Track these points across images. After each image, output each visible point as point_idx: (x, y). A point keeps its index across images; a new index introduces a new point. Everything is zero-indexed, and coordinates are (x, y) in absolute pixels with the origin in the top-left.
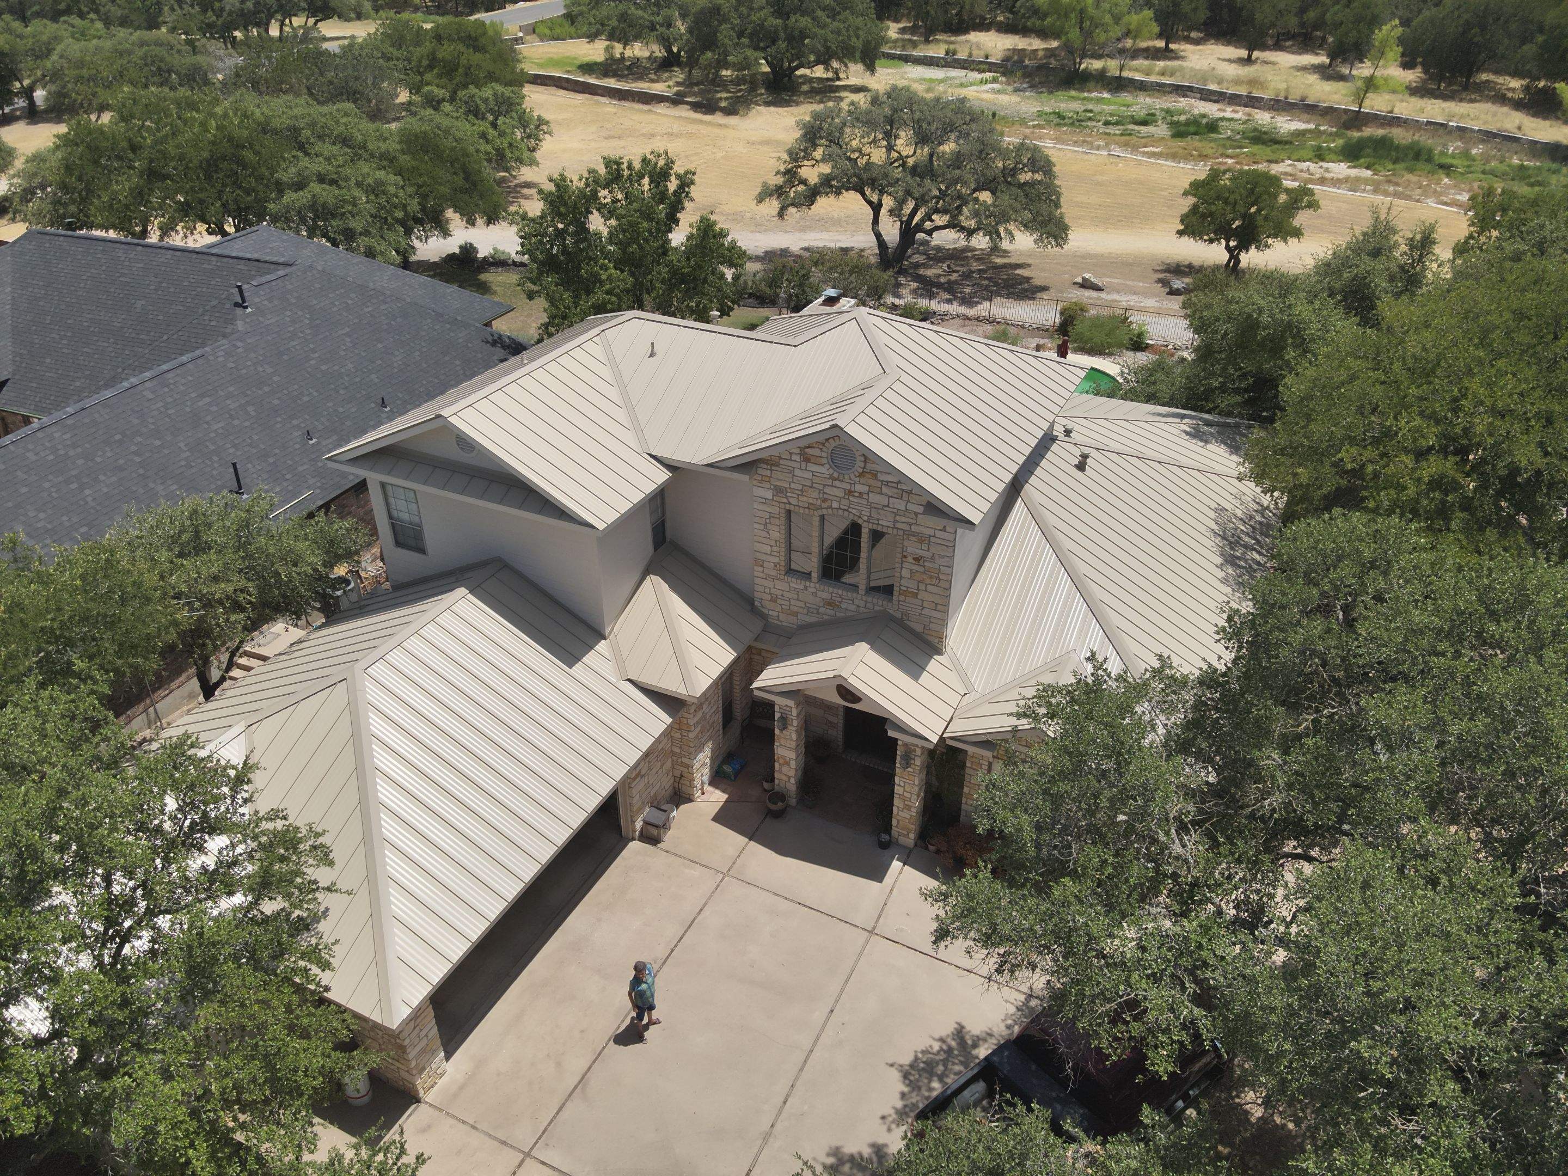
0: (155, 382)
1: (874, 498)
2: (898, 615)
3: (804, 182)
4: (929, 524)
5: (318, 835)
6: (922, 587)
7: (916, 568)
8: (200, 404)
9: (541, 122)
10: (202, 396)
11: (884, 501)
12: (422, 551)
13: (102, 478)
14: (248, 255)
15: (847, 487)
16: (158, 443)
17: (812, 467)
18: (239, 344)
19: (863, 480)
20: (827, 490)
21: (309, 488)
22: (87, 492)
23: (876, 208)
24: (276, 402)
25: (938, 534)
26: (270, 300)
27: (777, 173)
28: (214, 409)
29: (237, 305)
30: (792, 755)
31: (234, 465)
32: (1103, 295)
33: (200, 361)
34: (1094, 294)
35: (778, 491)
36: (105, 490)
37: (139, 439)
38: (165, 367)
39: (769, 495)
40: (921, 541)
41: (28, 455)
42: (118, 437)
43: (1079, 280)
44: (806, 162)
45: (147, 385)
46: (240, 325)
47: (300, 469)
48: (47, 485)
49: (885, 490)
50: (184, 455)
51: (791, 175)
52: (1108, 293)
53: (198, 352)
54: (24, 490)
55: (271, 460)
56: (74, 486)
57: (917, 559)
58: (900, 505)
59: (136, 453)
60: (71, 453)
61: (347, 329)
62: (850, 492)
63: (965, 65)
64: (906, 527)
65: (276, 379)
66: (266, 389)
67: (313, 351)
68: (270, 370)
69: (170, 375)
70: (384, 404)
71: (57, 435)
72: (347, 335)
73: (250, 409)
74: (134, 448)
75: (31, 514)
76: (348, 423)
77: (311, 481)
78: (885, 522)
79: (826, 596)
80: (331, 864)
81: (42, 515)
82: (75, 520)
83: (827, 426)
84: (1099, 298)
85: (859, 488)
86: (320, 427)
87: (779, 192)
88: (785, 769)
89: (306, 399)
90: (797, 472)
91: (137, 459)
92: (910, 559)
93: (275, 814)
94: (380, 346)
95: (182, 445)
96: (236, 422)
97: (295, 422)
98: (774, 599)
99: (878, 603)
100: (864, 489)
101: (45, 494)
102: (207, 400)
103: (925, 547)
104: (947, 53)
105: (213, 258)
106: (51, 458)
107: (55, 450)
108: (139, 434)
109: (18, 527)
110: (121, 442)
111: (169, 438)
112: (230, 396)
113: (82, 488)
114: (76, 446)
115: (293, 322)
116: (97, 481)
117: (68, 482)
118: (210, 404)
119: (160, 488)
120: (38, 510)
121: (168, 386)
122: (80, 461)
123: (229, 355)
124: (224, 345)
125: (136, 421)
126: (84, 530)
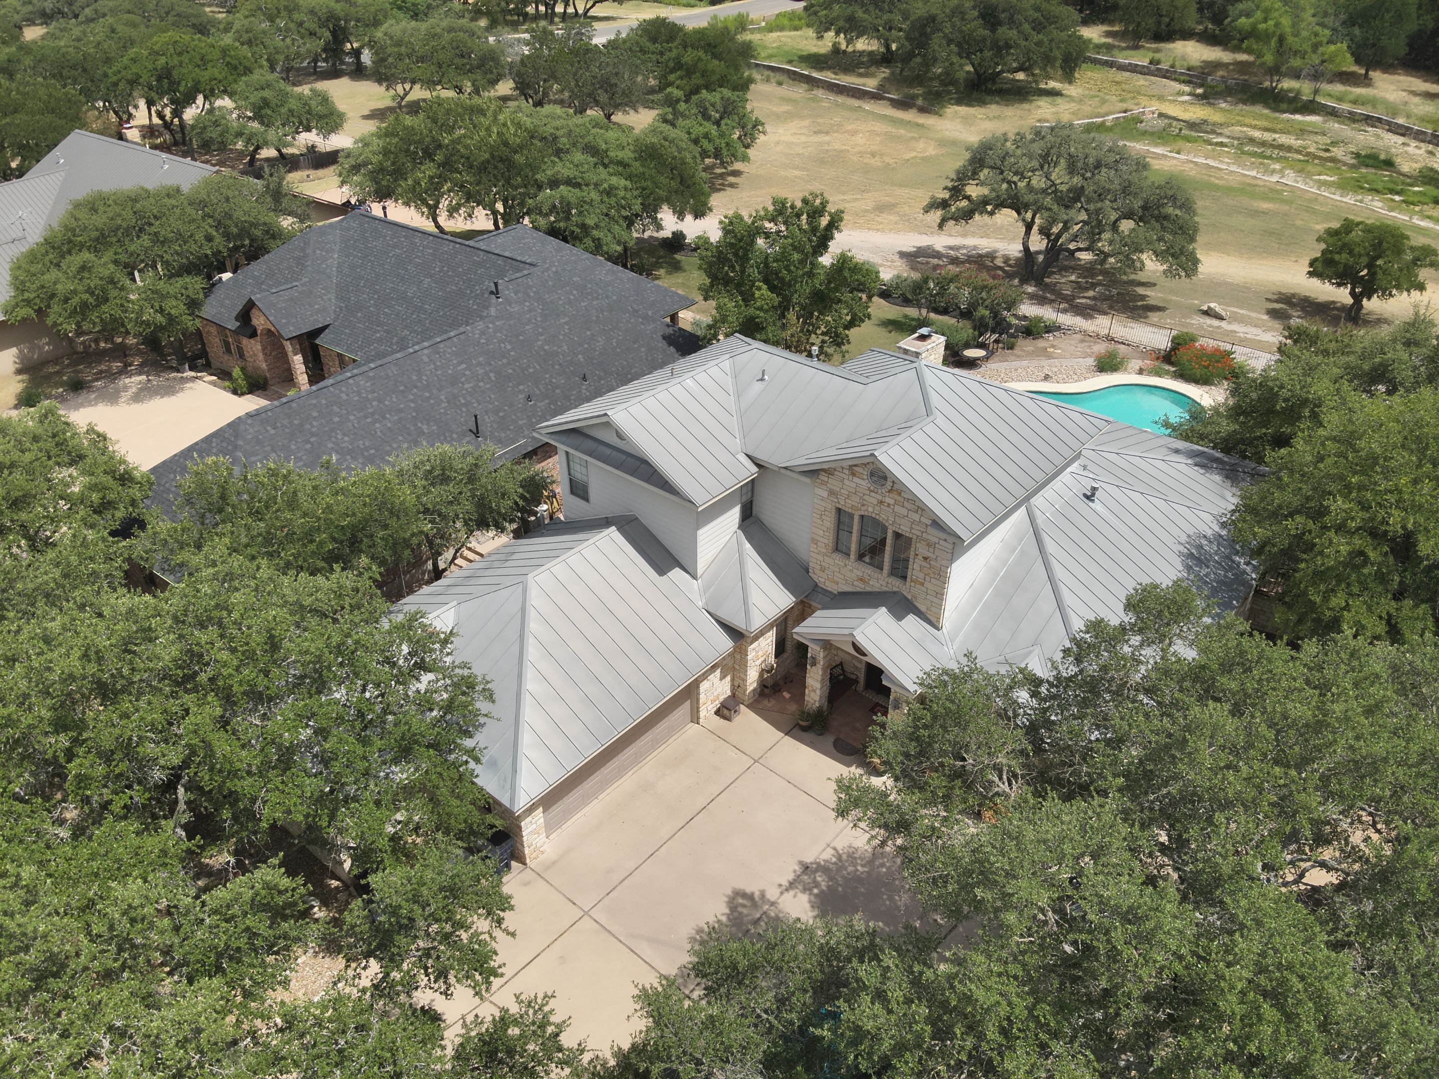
0: (430, 350)
1: (898, 509)
2: (909, 597)
3: (968, 198)
4: (933, 535)
5: (488, 682)
6: (928, 578)
7: (924, 564)
8: (459, 368)
9: (757, 123)
10: (460, 363)
11: (904, 512)
12: (587, 499)
13: (388, 416)
14: (507, 254)
15: (880, 498)
16: (427, 394)
17: (856, 480)
18: (491, 325)
19: (891, 495)
20: (866, 497)
21: (524, 437)
22: (377, 425)
23: (1029, 227)
24: (510, 371)
25: (942, 542)
26: (516, 293)
27: (945, 188)
28: (467, 373)
29: (492, 293)
30: (818, 686)
31: (476, 417)
32: (1223, 324)
33: (462, 337)
34: (1216, 323)
35: (832, 493)
36: (389, 425)
37: (415, 391)
38: (438, 340)
39: (825, 494)
40: (929, 545)
41: (344, 396)
42: (402, 388)
43: (1205, 308)
44: (971, 182)
45: (425, 351)
46: (493, 311)
47: (521, 422)
48: (352, 417)
49: (906, 504)
50: (444, 405)
51: (956, 191)
52: (1230, 323)
53: (462, 329)
54: (337, 419)
55: (501, 414)
56: (369, 420)
57: (925, 558)
58: (916, 517)
59: (412, 401)
60: (370, 396)
61: (567, 319)
62: (881, 502)
63: (1166, 75)
64: (919, 534)
65: (512, 353)
66: (505, 361)
67: (541, 334)
68: (509, 347)
69: (441, 345)
70: (584, 378)
71: (362, 383)
72: (566, 323)
73: (492, 375)
74: (412, 397)
75: (339, 437)
76: (558, 391)
77: (526, 432)
78: (904, 529)
79: (860, 574)
80: (493, 702)
81: (346, 439)
82: (367, 444)
83: (868, 453)
84: (1219, 327)
85: (888, 500)
86: (538, 392)
87: (944, 204)
88: (812, 694)
89: (531, 370)
90: (846, 482)
91: (412, 405)
92: (920, 557)
93: (464, 665)
94: (588, 333)
95: (443, 397)
96: (481, 384)
97: (521, 387)
98: (823, 570)
99: (895, 584)
100: (892, 502)
101: (349, 424)
102: (464, 366)
103: (931, 550)
104: (1151, 63)
105: (481, 253)
106: (356, 398)
107: (359, 393)
108: (416, 387)
109: (330, 445)
110: (403, 392)
111: (435, 391)
112: (479, 364)
113: (374, 422)
114: (373, 392)
115: (530, 311)
116: (384, 418)
117: (366, 417)
118: (465, 369)
119: (425, 427)
120: (344, 435)
121: (438, 353)
122: (375, 403)
123: (483, 333)
124: (480, 325)
125: (414, 378)
126: (372, 451)
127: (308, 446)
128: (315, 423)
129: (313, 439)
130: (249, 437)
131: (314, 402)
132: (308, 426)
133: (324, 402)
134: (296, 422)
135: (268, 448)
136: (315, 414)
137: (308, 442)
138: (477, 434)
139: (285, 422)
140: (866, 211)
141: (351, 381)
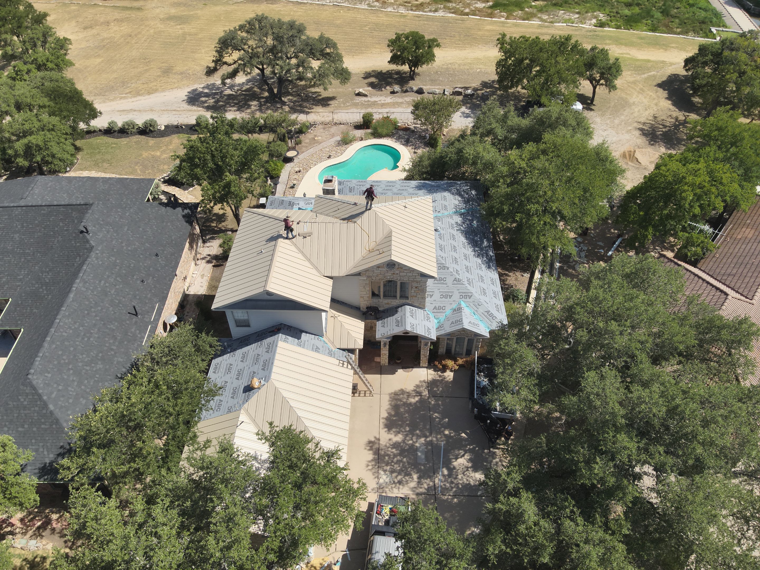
0: (82, 283)
1: (401, 274)
4: (418, 278)
6: (417, 294)
8: (102, 284)
10: (100, 281)
11: (405, 274)
15: (393, 272)
16: (100, 308)
17: (379, 269)
18: (97, 252)
20: (385, 274)
21: (156, 303)
22: (91, 339)
24: (124, 272)
26: (94, 226)
28: (107, 285)
29: (83, 232)
33: (90, 266)
36: (96, 336)
37: (93, 310)
38: (81, 275)
39: (365, 279)
41: (64, 334)
42: (86, 312)
44: (226, 55)
45: (81, 285)
46: (92, 243)
47: (149, 296)
48: (78, 343)
49: (405, 271)
50: (111, 309)
53: (87, 263)
54: (72, 349)
55: (138, 297)
56: (86, 339)
57: (416, 288)
58: (409, 275)
59: (96, 316)
60: (76, 326)
61: (126, 227)
62: (394, 274)
64: (412, 280)
65: (118, 261)
66: (118, 268)
67: (122, 243)
68: (114, 259)
69: (85, 277)
70: (157, 255)
71: (67, 321)
72: (128, 230)
73: (118, 279)
74: (94, 314)
75: (81, 357)
76: (151, 269)
77: (155, 300)
78: (405, 280)
79: (386, 302)
81: (84, 356)
83: (388, 260)
85: (396, 272)
86: (143, 275)
89: (132, 265)
90: (375, 272)
91: (98, 318)
92: (414, 288)
94: (141, 229)
95: (107, 305)
96: (117, 287)
97: (135, 277)
99: (403, 301)
100: (398, 272)
101: (79, 347)
102: (103, 282)
103: (418, 284)
106: (71, 331)
107: (70, 328)
108: (91, 307)
109: (80, 364)
110: (88, 314)
111: (101, 304)
112: (108, 277)
113: (89, 339)
114: (75, 323)
115: (108, 232)
116: (91, 333)
117: (83, 339)
118: (105, 284)
119: (112, 326)
120: (82, 354)
121: (87, 282)
122: (81, 328)
123: (97, 259)
124: (93, 255)
125: (87, 303)
126: (100, 355)
127: (71, 372)
128: (64, 357)
129: (70, 367)
130: (42, 385)
131: (54, 346)
132: (62, 361)
133: (58, 343)
134: (55, 363)
135: (55, 386)
136: (60, 353)
137: (69, 369)
138: (136, 315)
139: (51, 366)
140: (159, 76)
141: (61, 324)
